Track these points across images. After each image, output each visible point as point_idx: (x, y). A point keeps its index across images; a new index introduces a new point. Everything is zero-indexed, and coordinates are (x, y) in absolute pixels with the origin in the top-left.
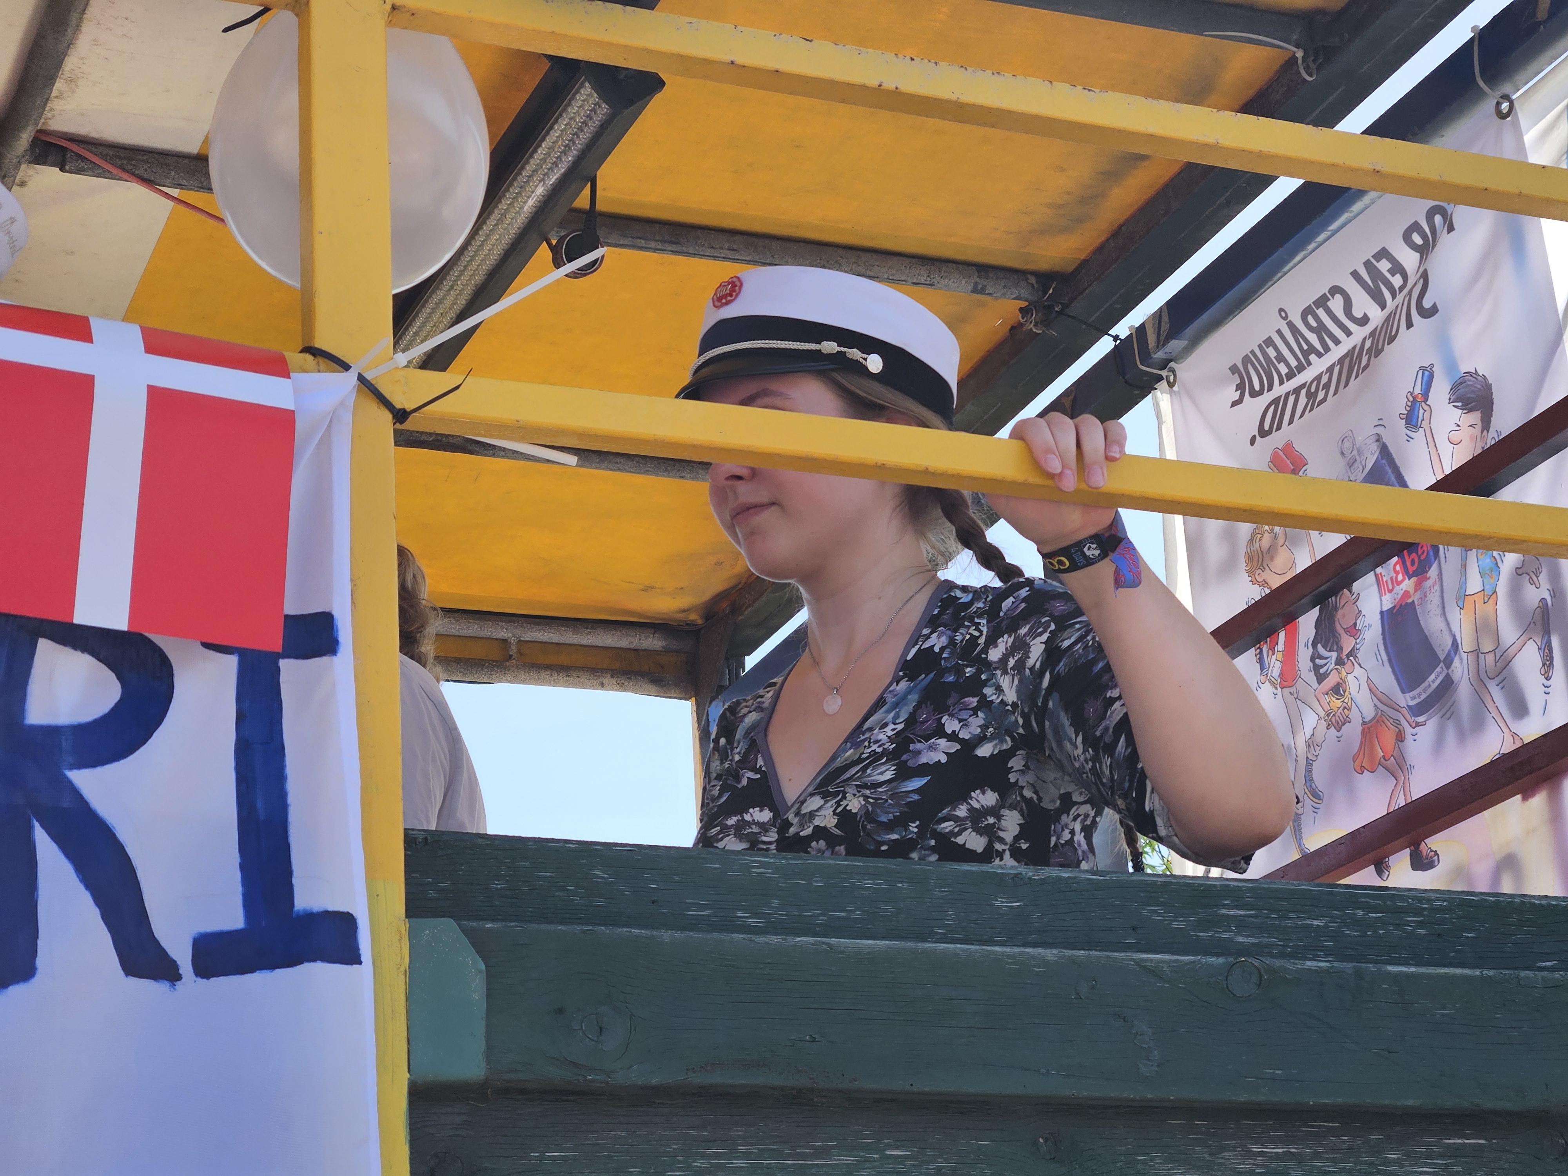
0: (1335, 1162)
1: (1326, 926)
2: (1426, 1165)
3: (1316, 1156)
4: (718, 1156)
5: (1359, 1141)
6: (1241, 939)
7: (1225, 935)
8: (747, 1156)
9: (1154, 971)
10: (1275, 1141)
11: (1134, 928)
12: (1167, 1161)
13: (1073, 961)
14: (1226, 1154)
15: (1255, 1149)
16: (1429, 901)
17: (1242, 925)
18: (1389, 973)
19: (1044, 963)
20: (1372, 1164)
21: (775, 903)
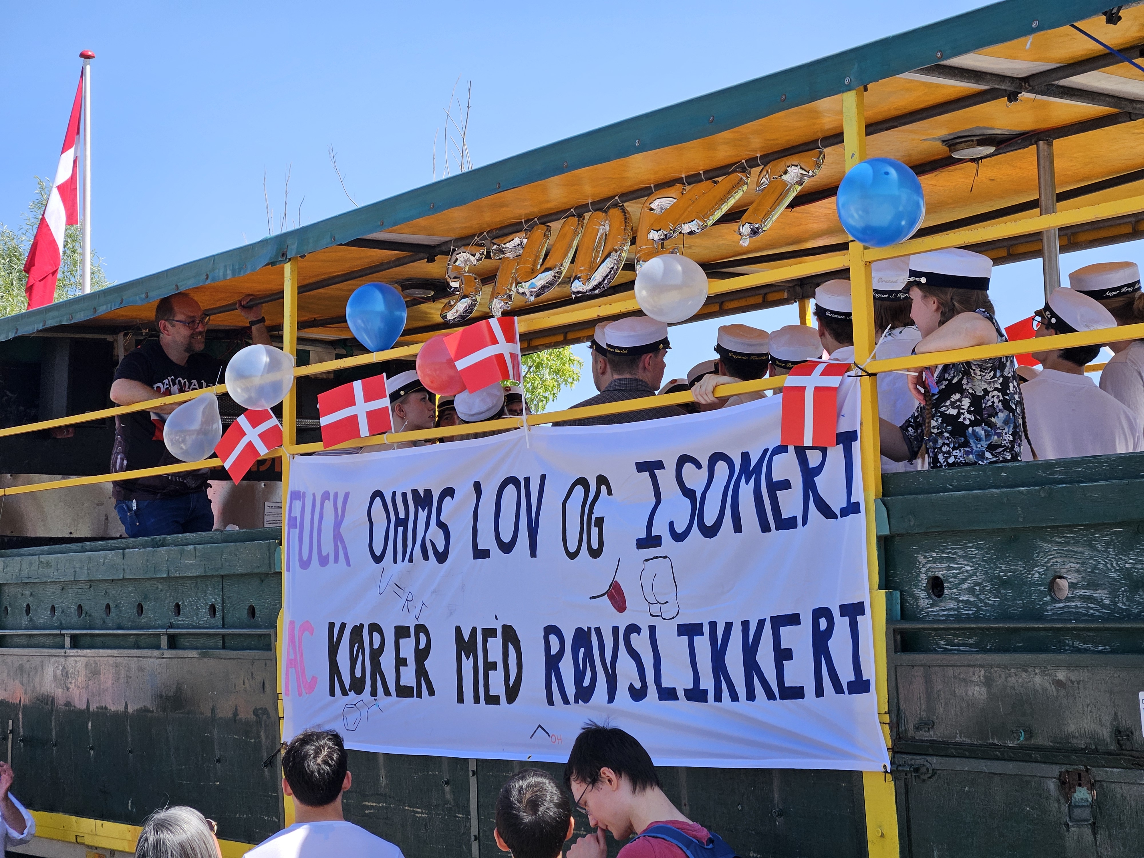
0: (1082, 538)
1: (1082, 470)
2: (1106, 537)
3: (1077, 537)
4: (945, 546)
5: (1088, 532)
6: (1060, 477)
7: (1056, 476)
8: (950, 545)
9: (1021, 493)
10: (1067, 533)
11: (1034, 477)
12: (1040, 541)
13: (1003, 492)
14: (1055, 538)
15: (1062, 536)
16: (1110, 459)
17: (1060, 473)
18: (1081, 486)
19: (997, 493)
20: (1091, 538)
21: (955, 481)
